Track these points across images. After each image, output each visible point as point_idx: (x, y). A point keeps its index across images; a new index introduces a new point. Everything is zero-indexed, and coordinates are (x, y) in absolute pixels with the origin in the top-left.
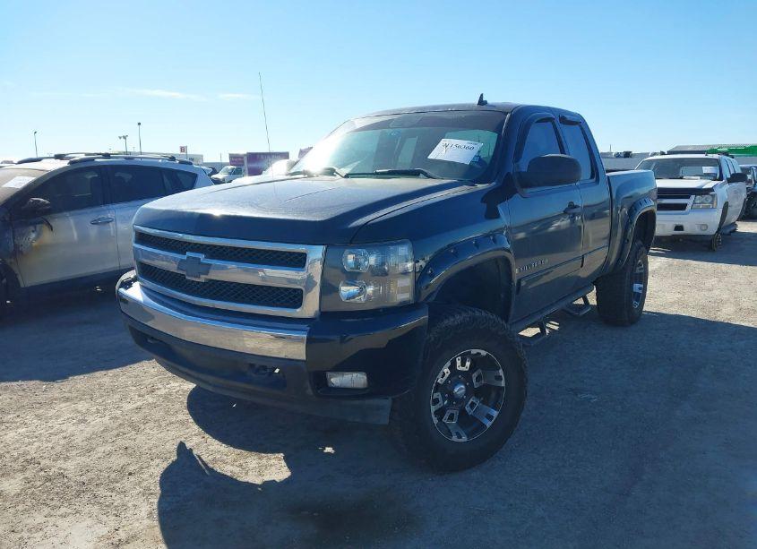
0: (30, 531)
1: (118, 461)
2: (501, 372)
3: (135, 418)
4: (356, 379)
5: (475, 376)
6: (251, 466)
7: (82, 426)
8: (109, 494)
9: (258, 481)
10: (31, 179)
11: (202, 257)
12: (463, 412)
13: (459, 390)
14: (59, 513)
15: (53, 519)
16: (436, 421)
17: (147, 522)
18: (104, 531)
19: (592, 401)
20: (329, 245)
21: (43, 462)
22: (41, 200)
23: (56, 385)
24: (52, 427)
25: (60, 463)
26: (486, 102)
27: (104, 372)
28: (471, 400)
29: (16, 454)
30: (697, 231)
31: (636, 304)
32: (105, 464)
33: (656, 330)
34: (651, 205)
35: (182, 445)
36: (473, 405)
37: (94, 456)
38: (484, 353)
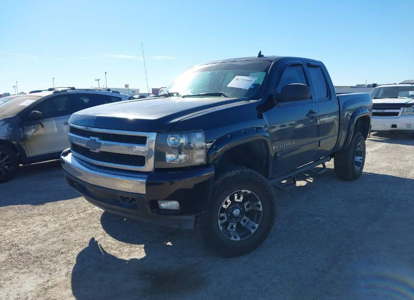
0: (5, 280)
1: (58, 246)
2: (260, 203)
3: (72, 225)
4: (174, 205)
5: (246, 204)
6: (125, 251)
7: (44, 228)
8: (49, 263)
9: (127, 259)
10: (33, 101)
11: (97, 139)
12: (239, 224)
13: (236, 212)
14: (22, 271)
15: (18, 274)
16: (221, 228)
17: (64, 278)
18: (41, 281)
19: (321, 221)
20: (158, 133)
21: (20, 246)
22: (38, 112)
23: (37, 207)
24: (29, 228)
25: (29, 247)
26: (263, 56)
27: (62, 201)
28: (244, 218)
29: (8, 241)
30: (404, 127)
31: (357, 168)
32: (51, 248)
33: (369, 183)
34: (367, 112)
35: (93, 239)
36: (245, 221)
37: (47, 243)
38: (249, 192)
